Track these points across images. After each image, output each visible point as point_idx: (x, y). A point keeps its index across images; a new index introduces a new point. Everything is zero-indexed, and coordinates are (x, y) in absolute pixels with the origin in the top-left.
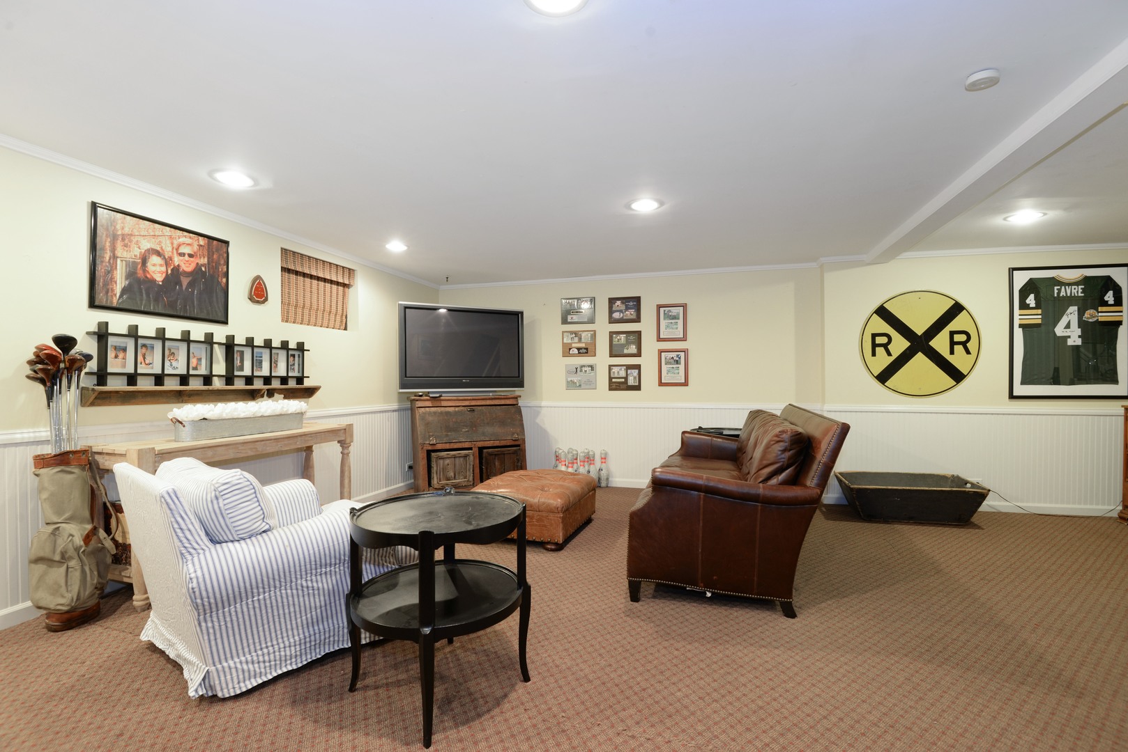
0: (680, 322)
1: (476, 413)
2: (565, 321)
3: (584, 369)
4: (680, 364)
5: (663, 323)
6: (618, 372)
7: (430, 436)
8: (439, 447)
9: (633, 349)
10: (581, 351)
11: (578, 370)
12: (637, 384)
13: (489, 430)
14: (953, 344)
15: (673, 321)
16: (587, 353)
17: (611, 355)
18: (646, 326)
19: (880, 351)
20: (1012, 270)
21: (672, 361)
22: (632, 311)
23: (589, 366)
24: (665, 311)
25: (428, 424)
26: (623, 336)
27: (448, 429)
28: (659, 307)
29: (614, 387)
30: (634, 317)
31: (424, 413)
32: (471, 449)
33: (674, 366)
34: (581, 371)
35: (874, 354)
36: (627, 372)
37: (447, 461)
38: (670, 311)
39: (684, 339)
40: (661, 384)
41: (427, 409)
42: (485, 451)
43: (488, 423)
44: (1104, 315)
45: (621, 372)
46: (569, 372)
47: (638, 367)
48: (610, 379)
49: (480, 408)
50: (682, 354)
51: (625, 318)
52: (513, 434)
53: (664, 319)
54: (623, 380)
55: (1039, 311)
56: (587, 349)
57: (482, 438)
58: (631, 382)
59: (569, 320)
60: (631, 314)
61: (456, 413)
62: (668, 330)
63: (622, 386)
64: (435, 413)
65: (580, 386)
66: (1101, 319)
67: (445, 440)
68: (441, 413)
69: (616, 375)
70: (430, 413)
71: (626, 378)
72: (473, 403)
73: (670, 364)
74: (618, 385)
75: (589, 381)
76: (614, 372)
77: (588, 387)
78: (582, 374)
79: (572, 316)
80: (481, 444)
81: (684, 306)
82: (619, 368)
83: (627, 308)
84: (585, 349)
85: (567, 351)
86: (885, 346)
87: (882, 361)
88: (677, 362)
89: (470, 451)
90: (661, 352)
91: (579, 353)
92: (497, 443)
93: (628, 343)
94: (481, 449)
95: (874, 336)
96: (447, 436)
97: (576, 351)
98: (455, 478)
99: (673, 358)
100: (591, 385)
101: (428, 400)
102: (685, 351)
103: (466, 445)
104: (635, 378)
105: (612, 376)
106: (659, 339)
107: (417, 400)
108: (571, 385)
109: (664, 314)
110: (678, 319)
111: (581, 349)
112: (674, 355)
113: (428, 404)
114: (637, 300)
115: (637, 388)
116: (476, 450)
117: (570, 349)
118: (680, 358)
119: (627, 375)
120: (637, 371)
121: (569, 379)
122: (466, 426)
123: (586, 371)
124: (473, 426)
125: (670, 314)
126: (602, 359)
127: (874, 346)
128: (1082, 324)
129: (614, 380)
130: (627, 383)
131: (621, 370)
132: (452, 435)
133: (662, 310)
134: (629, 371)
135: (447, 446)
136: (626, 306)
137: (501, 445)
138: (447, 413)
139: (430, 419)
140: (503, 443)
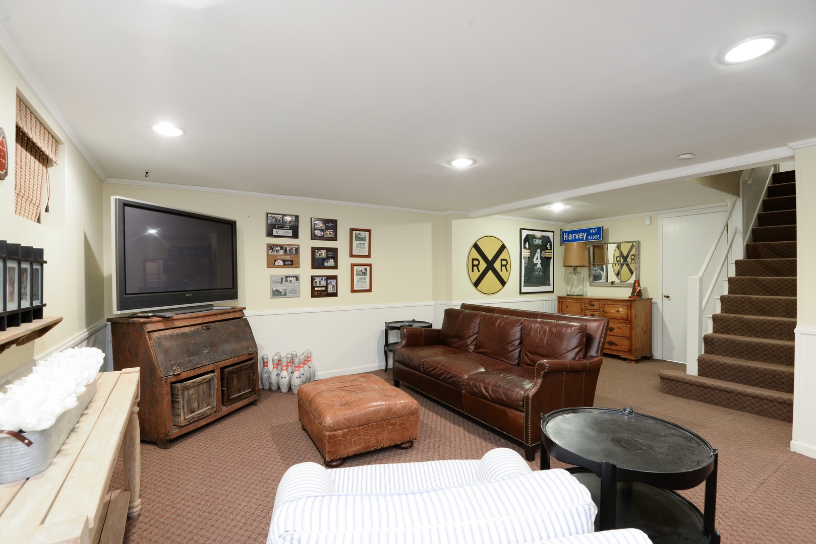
0: (367, 243)
1: (212, 330)
2: (269, 234)
3: (289, 279)
4: (366, 275)
5: (355, 243)
6: (320, 282)
7: (172, 366)
8: (184, 376)
9: (331, 263)
10: (286, 263)
11: (284, 280)
12: (335, 292)
13: (228, 347)
14: (502, 266)
15: (362, 242)
16: (292, 265)
17: (313, 267)
18: (341, 244)
19: (475, 268)
20: (521, 230)
21: (361, 273)
22: (331, 231)
23: (293, 277)
24: (356, 233)
25: (166, 351)
26: (323, 252)
27: (190, 353)
28: (352, 230)
29: (316, 294)
30: (332, 236)
31: (159, 338)
32: (213, 371)
33: (363, 277)
34: (286, 281)
35: (473, 271)
36: (327, 282)
37: (192, 391)
38: (359, 234)
39: (369, 256)
40: (353, 291)
41: (161, 333)
42: (226, 370)
43: (225, 340)
44: (547, 255)
45: (322, 282)
46: (273, 282)
47: (335, 277)
48: (313, 287)
49: (214, 324)
50: (368, 268)
51: (325, 236)
52: (248, 348)
53: (356, 240)
54: (324, 288)
55: (529, 251)
56: (292, 261)
57: (224, 357)
58: (330, 290)
59: (274, 234)
60: (330, 233)
61: (193, 333)
62: (358, 249)
63: (323, 294)
64: (171, 336)
65: (285, 294)
66: (546, 256)
67: (189, 366)
68: (178, 335)
69: (318, 284)
70: (165, 337)
71: (326, 287)
72: (206, 320)
73: (360, 275)
74: (317, 293)
75: (294, 290)
76: (316, 282)
77: (293, 295)
78: (287, 283)
79: (277, 230)
80: (222, 364)
81: (369, 231)
82: (321, 278)
83: (327, 228)
84: (290, 261)
85: (271, 263)
86: (477, 266)
87: (476, 275)
88: (365, 274)
89: (213, 374)
90: (353, 265)
91: (284, 264)
92: (236, 360)
93: (328, 258)
94: (222, 369)
95: (473, 260)
96: (190, 361)
97: (281, 263)
98: (199, 409)
99: (361, 270)
100: (296, 293)
101: (159, 321)
102: (370, 265)
103: (209, 368)
104: (333, 286)
105: (315, 285)
106: (352, 256)
107: (147, 323)
108: (276, 293)
109: (356, 236)
110: (365, 241)
111: (286, 261)
112: (362, 268)
113: (160, 326)
114: (335, 222)
115: (335, 295)
116: (218, 371)
117: (275, 261)
118: (366, 271)
119: (327, 284)
120: (335, 281)
121: (275, 289)
122: (207, 347)
123: (291, 281)
124: (213, 345)
125: (360, 236)
126: (305, 270)
127: (473, 266)
128: (541, 258)
129: (316, 289)
130: (327, 291)
131: (322, 280)
132: (196, 359)
133: (354, 232)
134: (329, 281)
135: (192, 374)
136: (326, 226)
137: (240, 361)
138: (184, 335)
139: (167, 344)
140: (242, 359)
